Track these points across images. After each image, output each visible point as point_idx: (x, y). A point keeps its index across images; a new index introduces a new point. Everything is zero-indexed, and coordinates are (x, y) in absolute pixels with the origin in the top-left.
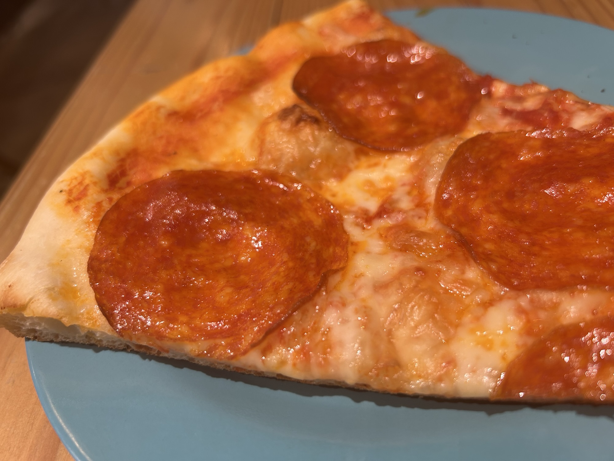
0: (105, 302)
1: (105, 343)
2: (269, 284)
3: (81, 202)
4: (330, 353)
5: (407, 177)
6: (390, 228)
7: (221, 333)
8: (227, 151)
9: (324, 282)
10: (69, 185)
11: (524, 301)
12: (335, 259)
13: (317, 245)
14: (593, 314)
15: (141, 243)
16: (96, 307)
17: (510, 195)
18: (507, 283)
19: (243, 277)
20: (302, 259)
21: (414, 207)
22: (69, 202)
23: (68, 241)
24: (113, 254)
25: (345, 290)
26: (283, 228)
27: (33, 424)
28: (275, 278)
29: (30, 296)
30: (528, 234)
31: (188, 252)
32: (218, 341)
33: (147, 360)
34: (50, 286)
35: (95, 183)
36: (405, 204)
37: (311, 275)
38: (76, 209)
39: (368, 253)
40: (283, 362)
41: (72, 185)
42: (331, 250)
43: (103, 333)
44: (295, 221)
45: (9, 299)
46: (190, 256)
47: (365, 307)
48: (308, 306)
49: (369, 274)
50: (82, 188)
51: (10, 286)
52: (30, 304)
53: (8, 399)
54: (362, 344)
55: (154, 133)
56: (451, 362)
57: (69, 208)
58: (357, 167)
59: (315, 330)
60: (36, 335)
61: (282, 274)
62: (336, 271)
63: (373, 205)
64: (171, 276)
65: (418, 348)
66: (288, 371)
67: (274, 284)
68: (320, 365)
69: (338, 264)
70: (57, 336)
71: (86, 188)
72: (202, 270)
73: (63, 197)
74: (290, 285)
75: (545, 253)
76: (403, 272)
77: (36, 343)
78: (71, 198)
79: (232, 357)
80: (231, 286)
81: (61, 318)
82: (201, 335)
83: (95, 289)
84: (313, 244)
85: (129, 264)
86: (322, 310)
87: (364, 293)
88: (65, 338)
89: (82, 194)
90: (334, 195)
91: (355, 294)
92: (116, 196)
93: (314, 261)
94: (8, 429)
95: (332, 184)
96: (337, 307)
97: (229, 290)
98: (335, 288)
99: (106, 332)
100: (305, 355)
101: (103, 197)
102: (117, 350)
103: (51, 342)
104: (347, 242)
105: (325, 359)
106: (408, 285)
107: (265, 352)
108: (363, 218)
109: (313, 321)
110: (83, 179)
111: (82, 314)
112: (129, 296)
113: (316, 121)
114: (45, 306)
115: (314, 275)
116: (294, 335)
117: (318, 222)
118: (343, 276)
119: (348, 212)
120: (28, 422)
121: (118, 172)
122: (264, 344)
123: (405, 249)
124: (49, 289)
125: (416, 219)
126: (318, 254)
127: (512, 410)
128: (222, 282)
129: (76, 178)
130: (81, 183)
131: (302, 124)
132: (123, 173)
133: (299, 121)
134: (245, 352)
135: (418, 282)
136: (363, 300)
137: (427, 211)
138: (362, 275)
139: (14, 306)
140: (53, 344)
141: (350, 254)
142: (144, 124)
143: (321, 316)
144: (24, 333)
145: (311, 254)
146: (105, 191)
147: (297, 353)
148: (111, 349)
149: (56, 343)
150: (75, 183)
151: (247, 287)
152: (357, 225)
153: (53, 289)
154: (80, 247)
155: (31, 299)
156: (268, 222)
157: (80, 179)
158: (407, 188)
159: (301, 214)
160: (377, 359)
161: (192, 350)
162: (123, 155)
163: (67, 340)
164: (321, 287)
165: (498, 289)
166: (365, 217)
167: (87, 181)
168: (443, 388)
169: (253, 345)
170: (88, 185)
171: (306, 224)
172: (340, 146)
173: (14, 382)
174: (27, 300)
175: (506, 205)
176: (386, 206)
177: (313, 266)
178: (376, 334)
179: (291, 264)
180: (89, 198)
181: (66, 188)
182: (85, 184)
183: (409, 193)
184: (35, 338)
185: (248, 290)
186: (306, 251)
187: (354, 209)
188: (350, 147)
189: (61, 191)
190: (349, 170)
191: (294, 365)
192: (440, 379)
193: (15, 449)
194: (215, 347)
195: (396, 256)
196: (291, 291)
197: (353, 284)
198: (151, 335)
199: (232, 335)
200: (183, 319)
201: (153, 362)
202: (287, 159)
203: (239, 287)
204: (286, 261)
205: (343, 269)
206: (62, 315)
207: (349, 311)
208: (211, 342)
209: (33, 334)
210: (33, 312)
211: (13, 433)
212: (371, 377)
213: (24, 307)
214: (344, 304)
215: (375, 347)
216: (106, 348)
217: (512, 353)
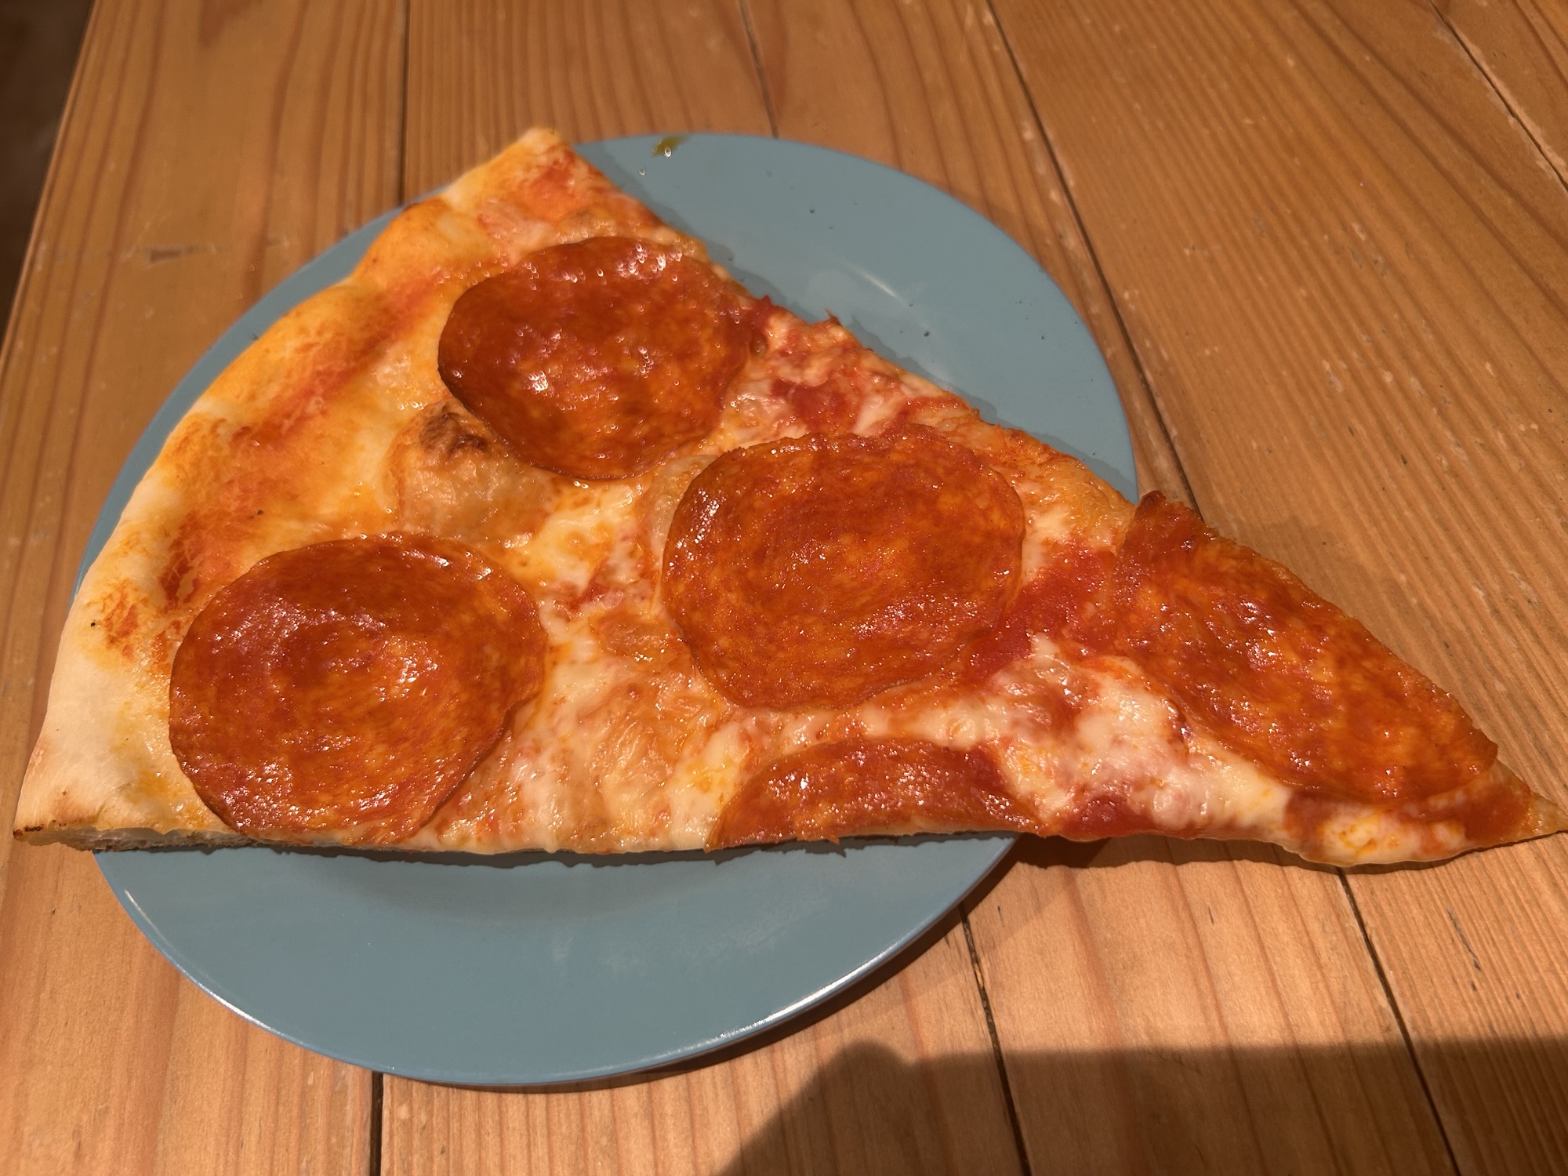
0: (210, 793)
1: (218, 842)
2: (435, 734)
3: (132, 638)
4: (522, 818)
5: (630, 524)
6: (602, 620)
7: (380, 812)
8: (345, 491)
9: (509, 723)
10: (103, 611)
11: (751, 723)
12: (528, 677)
13: (502, 657)
14: (818, 736)
15: (243, 692)
16: (199, 802)
17: (759, 556)
18: (736, 698)
19: (400, 723)
20: (480, 685)
21: (638, 578)
22: (112, 641)
23: (126, 703)
24: (204, 719)
25: (541, 725)
26: (448, 636)
27: (130, 962)
28: (444, 723)
29: (100, 804)
30: (766, 624)
31: (315, 694)
32: (376, 823)
33: (284, 854)
34: (123, 783)
35: (145, 601)
36: (625, 574)
37: (494, 708)
38: (128, 652)
39: (573, 662)
40: (464, 838)
41: (108, 611)
42: (522, 661)
43: (214, 833)
44: (467, 618)
45: (70, 811)
46: (317, 702)
47: (564, 751)
48: (489, 762)
49: (571, 698)
50: (125, 613)
51: (64, 793)
52: (102, 813)
53: (79, 934)
54: (560, 804)
55: (217, 478)
56: (666, 809)
57: (115, 653)
58: (558, 508)
59: (501, 790)
60: (111, 844)
61: (453, 715)
62: (526, 702)
63: (580, 576)
64: (296, 741)
65: (626, 797)
66: (472, 847)
67: (442, 732)
68: (511, 835)
69: (531, 686)
70: (143, 842)
71: (133, 613)
72: (340, 723)
73: (99, 635)
74: (465, 731)
75: (781, 655)
76: (614, 692)
77: (111, 854)
78: (113, 634)
79: (398, 841)
80: (383, 742)
81: (153, 825)
82: (353, 819)
83: (191, 777)
84: (494, 656)
85: (231, 730)
86: (508, 762)
87: (566, 729)
88: (156, 843)
89: (130, 624)
90: (524, 564)
91: (553, 731)
92: (185, 619)
93: (497, 685)
94: (93, 977)
95: (520, 543)
96: (528, 756)
97: (380, 749)
98: (527, 725)
99: (220, 831)
100: (491, 825)
101: (164, 623)
102: (237, 847)
103: (136, 849)
104: (544, 648)
105: (517, 827)
106: (619, 713)
107: (440, 829)
108: (567, 603)
109: (498, 780)
110: (124, 597)
111: (180, 813)
112: (241, 780)
113: (481, 444)
114: (126, 814)
115: (499, 709)
116: (474, 803)
117: (502, 612)
118: (538, 704)
119: (544, 594)
120: (122, 962)
121: (174, 569)
122: (437, 820)
123: (622, 652)
124: (122, 789)
125: (637, 601)
126: (503, 670)
127: (742, 855)
128: (370, 736)
129: (110, 596)
130: (121, 605)
131: (459, 454)
132: (184, 568)
133: (452, 449)
134: (414, 833)
135: (630, 709)
136: (563, 740)
137: (653, 585)
138: (563, 700)
139: (80, 820)
140: (138, 852)
141: (547, 668)
142: (196, 464)
143: (509, 771)
144: (91, 845)
145: (492, 675)
146: (164, 611)
147: (481, 824)
148: (229, 847)
149: (143, 850)
150: (112, 606)
151: (406, 739)
152: (559, 615)
153: (129, 785)
154: (150, 711)
155: (101, 808)
156: (426, 629)
157: (117, 596)
158: (629, 544)
159: (476, 603)
160: (579, 818)
161: (343, 839)
162: (175, 535)
163: (161, 845)
164: (504, 732)
165: (726, 706)
166: (570, 599)
167: (131, 600)
168: (657, 843)
169: (423, 824)
170: (133, 607)
171: (486, 621)
172: (524, 480)
173: (80, 907)
174: (97, 809)
175: (751, 574)
176: (599, 580)
177: (496, 694)
178: (579, 786)
179: (464, 697)
180: (143, 630)
181: (101, 617)
182: (129, 606)
183: (631, 554)
184: (109, 848)
185: (407, 745)
186: (485, 671)
187: (556, 586)
188: (541, 477)
189: (93, 624)
190: (546, 515)
191: (479, 839)
192: (653, 833)
193: (113, 1001)
194: (375, 830)
195: (609, 666)
196: (467, 741)
197: (552, 715)
198: (285, 827)
199: (393, 813)
200: (325, 798)
201: (293, 855)
202: (442, 517)
203: (394, 741)
204: (457, 694)
205: (536, 695)
206: (153, 821)
207: (545, 761)
208: (368, 825)
209: (105, 844)
210: (110, 824)
211: (103, 980)
212: (573, 841)
213: (94, 819)
214: (538, 750)
215: (576, 803)
216: (221, 847)
217: (730, 792)
